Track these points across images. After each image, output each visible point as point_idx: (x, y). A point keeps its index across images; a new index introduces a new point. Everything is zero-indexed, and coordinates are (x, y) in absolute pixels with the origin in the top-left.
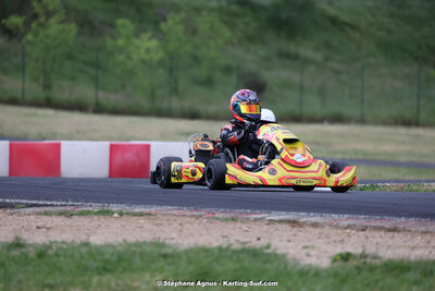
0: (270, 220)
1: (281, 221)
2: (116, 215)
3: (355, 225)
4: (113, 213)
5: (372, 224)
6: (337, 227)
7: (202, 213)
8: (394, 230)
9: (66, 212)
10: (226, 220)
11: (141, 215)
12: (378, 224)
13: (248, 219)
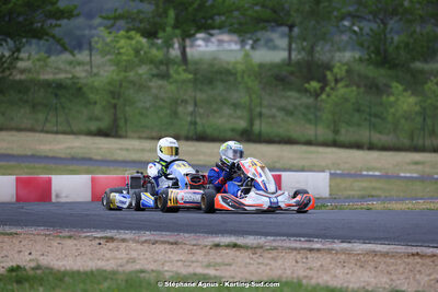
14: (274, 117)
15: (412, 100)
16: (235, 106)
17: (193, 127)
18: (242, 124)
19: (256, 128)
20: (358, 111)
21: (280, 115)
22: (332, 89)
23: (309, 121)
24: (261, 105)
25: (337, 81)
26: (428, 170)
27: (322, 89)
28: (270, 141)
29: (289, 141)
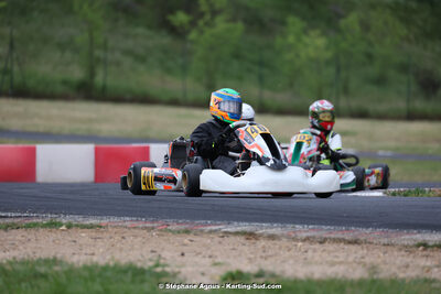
0: (226, 232)
1: (237, 233)
2: (64, 228)
3: (314, 237)
4: (61, 225)
5: (332, 236)
6: (295, 239)
7: (155, 225)
8: (355, 242)
9: (13, 224)
10: (179, 232)
11: (91, 227)
12: (340, 235)
13: (202, 231)
14: (118, 64)
15: (321, 42)
16: (62, 47)
17: (7, 78)
18: (77, 73)
19: (99, 79)
20: (237, 56)
21: (127, 61)
22: (207, 24)
23: (169, 71)
24: (105, 47)
25: (215, 13)
26: (366, 144)
27: (193, 24)
28: (118, 99)
29: (145, 99)
